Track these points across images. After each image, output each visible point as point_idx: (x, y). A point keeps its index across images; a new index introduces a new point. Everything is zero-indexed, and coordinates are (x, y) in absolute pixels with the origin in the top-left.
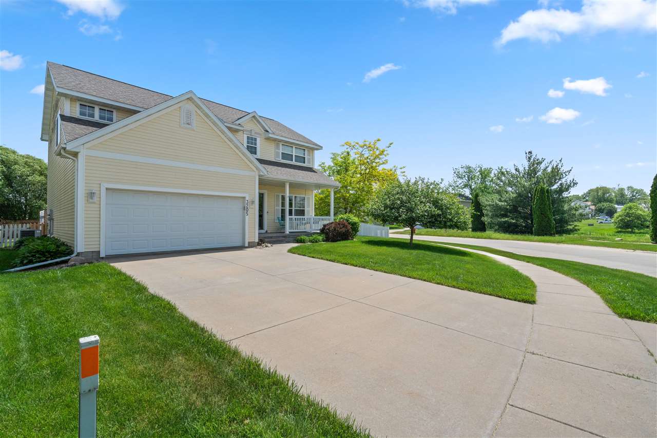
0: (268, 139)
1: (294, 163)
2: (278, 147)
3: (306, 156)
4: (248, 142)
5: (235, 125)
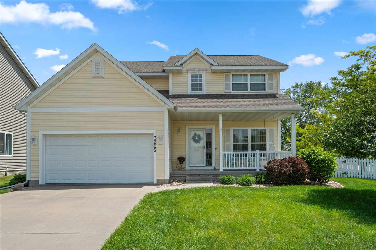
0: (214, 72)
1: (249, 91)
2: (227, 79)
3: (266, 82)
4: (193, 81)
5: (177, 66)
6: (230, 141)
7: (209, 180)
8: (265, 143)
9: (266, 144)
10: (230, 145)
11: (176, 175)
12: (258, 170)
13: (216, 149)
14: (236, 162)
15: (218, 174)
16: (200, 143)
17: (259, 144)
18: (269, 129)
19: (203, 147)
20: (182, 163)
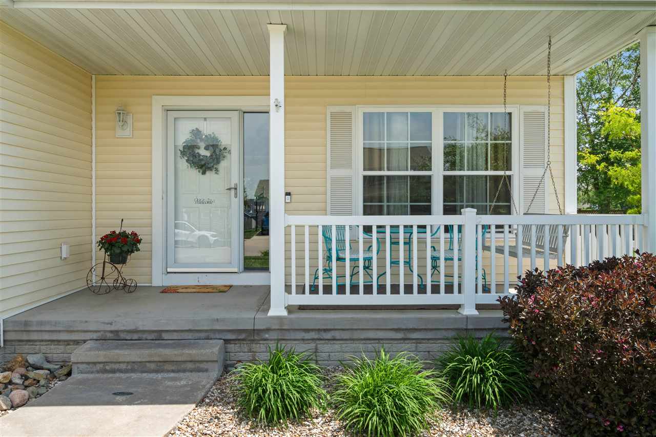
6: (349, 165)
7: (203, 366)
8: (508, 173)
9: (509, 177)
10: (348, 181)
11: (34, 336)
12: (469, 311)
13: (288, 197)
14: (368, 260)
15: (260, 331)
16: (217, 170)
17: (481, 176)
18: (526, 114)
19: (230, 189)
20: (124, 261)
